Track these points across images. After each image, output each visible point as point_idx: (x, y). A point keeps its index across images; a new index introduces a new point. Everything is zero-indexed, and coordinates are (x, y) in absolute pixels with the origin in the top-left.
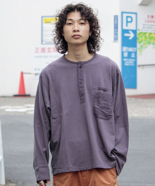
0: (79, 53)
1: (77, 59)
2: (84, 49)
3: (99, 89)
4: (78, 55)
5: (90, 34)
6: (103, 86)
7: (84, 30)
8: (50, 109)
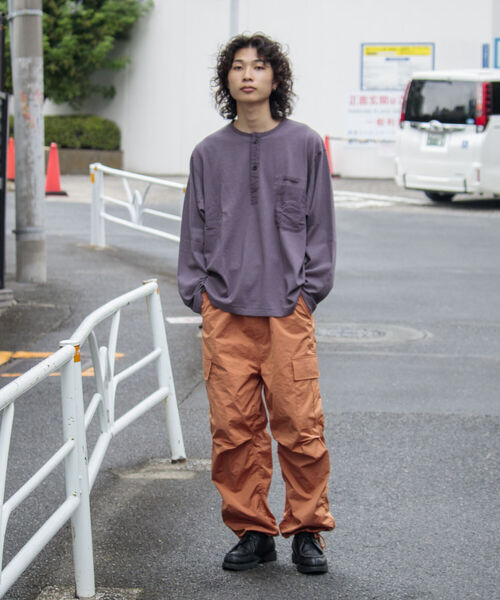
0: (254, 117)
1: (251, 127)
2: (264, 111)
3: (285, 180)
4: (253, 121)
5: (275, 87)
6: (291, 174)
7: (262, 79)
8: (204, 212)
